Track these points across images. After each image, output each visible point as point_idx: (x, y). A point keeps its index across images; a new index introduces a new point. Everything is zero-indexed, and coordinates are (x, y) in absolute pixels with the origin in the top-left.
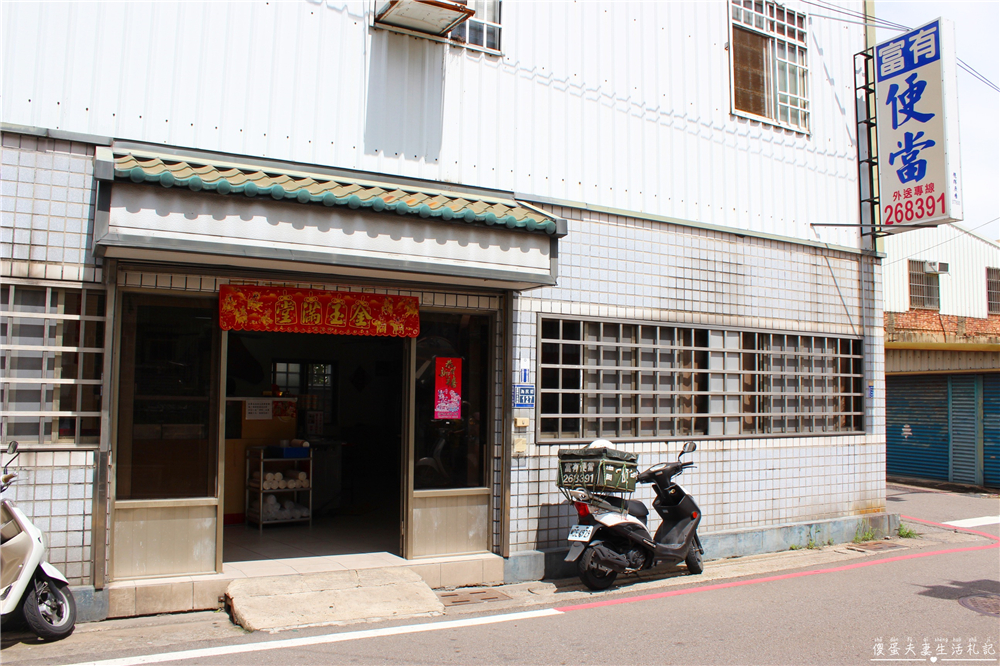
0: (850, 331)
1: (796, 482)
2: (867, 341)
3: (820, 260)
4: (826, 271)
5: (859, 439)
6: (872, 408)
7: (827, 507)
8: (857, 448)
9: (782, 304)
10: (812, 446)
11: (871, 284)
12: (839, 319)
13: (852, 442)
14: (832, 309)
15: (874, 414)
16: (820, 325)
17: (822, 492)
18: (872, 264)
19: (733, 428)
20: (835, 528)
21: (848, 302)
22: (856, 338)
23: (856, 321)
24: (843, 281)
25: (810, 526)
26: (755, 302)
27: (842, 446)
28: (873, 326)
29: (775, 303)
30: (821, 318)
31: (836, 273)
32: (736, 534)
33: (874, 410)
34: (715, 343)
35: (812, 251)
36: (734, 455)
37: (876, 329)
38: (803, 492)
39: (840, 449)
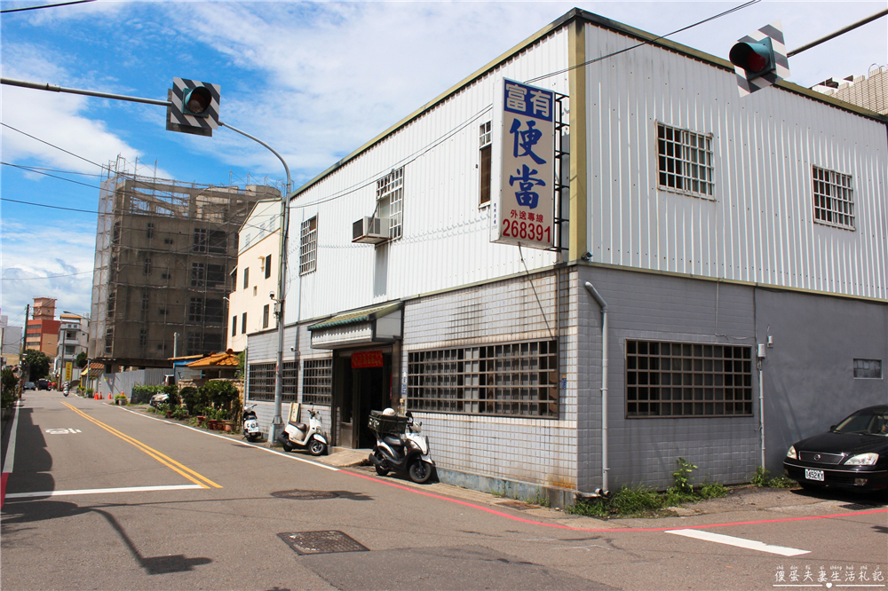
0: (548, 334)
1: (508, 450)
2: (562, 340)
3: (527, 284)
4: (531, 291)
5: (553, 423)
6: (565, 397)
7: (529, 472)
8: (552, 430)
9: (502, 324)
10: (519, 425)
11: (566, 291)
12: (539, 327)
13: (547, 425)
14: (534, 320)
15: (567, 402)
16: (526, 334)
17: (525, 461)
18: (568, 273)
19: (476, 409)
20: (521, 488)
21: (546, 311)
22: (551, 339)
23: (552, 325)
24: (543, 295)
25: (505, 481)
26: (487, 326)
27: (540, 427)
28: (567, 327)
29: (498, 324)
30: (526, 328)
31: (538, 291)
32: (465, 474)
33: (567, 399)
34: (468, 356)
35: (521, 280)
36: (475, 425)
37: (570, 329)
38: (512, 458)
39: (538, 429)
